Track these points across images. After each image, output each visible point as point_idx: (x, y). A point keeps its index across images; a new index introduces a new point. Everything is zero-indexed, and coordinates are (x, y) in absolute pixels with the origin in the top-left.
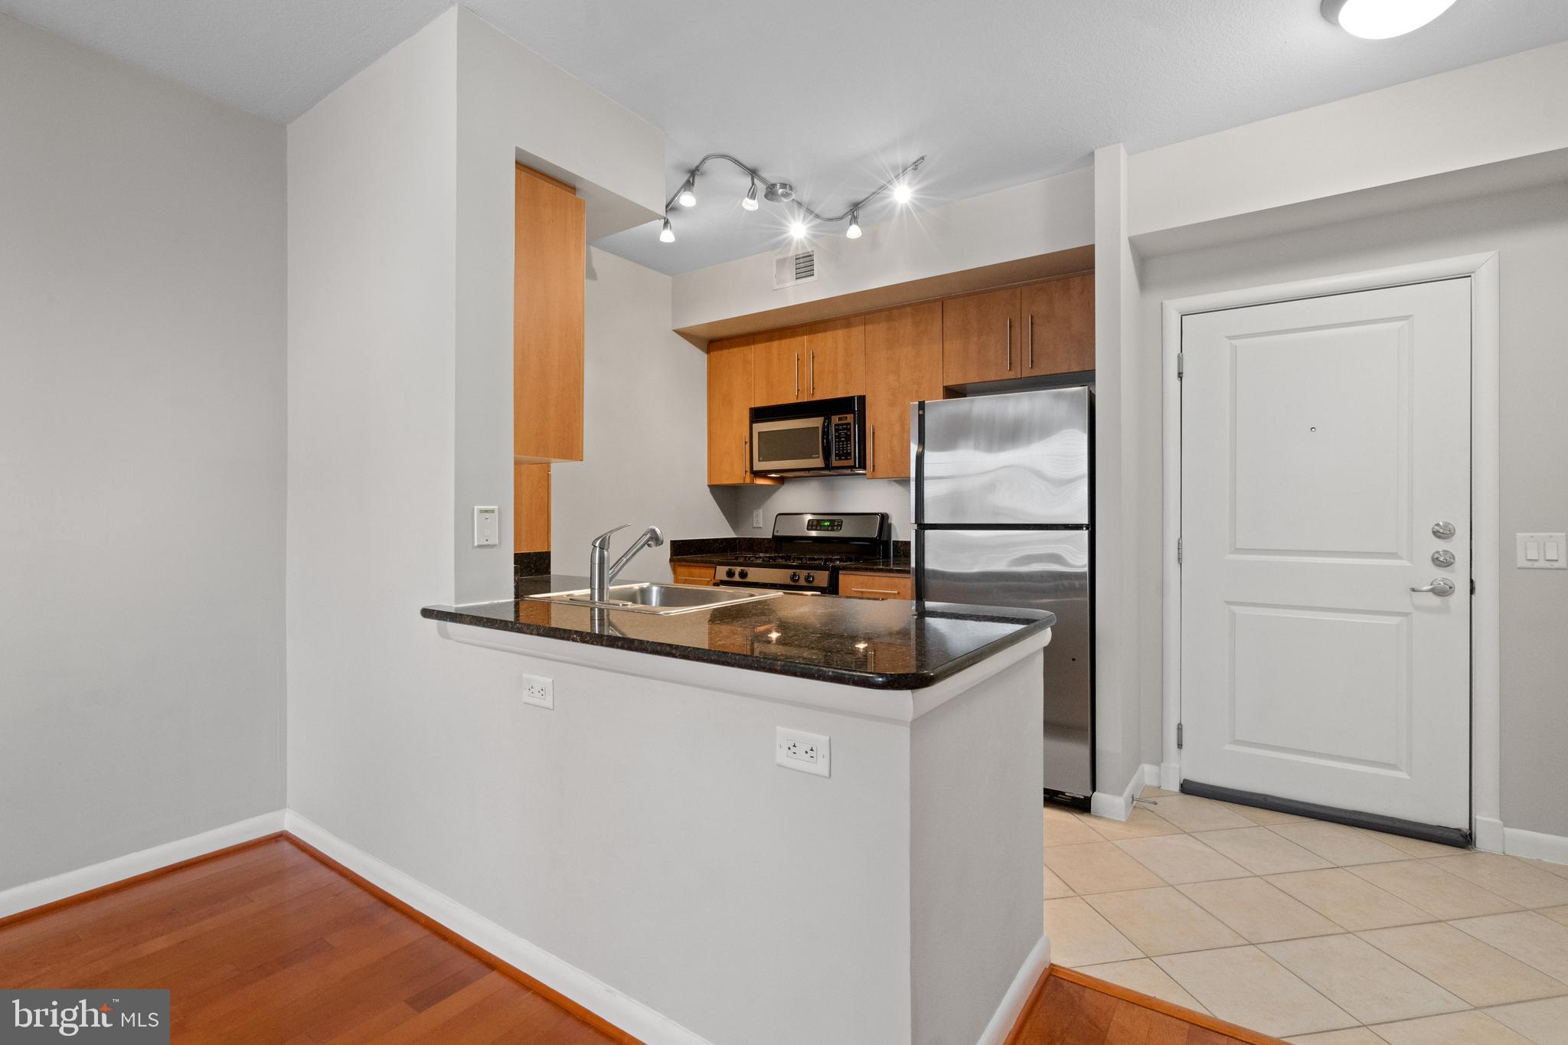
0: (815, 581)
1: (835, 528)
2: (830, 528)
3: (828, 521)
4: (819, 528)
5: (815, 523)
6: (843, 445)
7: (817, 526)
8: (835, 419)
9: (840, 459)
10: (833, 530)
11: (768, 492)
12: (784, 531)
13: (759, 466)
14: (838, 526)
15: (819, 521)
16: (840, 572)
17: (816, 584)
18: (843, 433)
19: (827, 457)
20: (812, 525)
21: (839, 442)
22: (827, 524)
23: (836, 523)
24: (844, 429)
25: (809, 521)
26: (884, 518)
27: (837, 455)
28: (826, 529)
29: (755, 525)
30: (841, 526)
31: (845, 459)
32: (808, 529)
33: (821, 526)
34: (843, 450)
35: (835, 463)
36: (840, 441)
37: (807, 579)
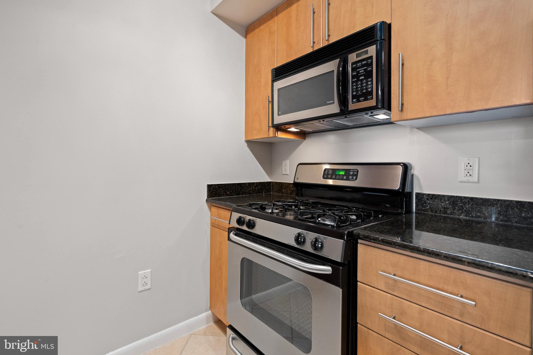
0: (325, 249)
1: (351, 177)
2: (345, 177)
3: (343, 170)
4: (334, 177)
5: (330, 172)
6: (362, 84)
7: (332, 175)
8: (353, 57)
9: (359, 101)
10: (348, 179)
11: (292, 146)
12: (304, 179)
13: (279, 120)
14: (353, 175)
15: (334, 170)
16: (359, 241)
17: (325, 253)
18: (362, 71)
19: (343, 102)
20: (327, 174)
21: (356, 82)
22: (342, 173)
23: (351, 173)
24: (363, 66)
25: (325, 170)
26: (406, 168)
27: (354, 97)
28: (341, 178)
29: (284, 173)
30: (357, 175)
31: (364, 100)
32: (324, 178)
33: (336, 175)
34: (362, 90)
35: (352, 106)
36: (358, 80)
37: (314, 244)
